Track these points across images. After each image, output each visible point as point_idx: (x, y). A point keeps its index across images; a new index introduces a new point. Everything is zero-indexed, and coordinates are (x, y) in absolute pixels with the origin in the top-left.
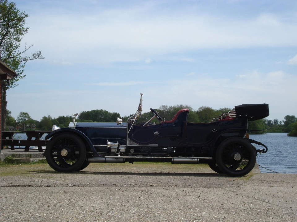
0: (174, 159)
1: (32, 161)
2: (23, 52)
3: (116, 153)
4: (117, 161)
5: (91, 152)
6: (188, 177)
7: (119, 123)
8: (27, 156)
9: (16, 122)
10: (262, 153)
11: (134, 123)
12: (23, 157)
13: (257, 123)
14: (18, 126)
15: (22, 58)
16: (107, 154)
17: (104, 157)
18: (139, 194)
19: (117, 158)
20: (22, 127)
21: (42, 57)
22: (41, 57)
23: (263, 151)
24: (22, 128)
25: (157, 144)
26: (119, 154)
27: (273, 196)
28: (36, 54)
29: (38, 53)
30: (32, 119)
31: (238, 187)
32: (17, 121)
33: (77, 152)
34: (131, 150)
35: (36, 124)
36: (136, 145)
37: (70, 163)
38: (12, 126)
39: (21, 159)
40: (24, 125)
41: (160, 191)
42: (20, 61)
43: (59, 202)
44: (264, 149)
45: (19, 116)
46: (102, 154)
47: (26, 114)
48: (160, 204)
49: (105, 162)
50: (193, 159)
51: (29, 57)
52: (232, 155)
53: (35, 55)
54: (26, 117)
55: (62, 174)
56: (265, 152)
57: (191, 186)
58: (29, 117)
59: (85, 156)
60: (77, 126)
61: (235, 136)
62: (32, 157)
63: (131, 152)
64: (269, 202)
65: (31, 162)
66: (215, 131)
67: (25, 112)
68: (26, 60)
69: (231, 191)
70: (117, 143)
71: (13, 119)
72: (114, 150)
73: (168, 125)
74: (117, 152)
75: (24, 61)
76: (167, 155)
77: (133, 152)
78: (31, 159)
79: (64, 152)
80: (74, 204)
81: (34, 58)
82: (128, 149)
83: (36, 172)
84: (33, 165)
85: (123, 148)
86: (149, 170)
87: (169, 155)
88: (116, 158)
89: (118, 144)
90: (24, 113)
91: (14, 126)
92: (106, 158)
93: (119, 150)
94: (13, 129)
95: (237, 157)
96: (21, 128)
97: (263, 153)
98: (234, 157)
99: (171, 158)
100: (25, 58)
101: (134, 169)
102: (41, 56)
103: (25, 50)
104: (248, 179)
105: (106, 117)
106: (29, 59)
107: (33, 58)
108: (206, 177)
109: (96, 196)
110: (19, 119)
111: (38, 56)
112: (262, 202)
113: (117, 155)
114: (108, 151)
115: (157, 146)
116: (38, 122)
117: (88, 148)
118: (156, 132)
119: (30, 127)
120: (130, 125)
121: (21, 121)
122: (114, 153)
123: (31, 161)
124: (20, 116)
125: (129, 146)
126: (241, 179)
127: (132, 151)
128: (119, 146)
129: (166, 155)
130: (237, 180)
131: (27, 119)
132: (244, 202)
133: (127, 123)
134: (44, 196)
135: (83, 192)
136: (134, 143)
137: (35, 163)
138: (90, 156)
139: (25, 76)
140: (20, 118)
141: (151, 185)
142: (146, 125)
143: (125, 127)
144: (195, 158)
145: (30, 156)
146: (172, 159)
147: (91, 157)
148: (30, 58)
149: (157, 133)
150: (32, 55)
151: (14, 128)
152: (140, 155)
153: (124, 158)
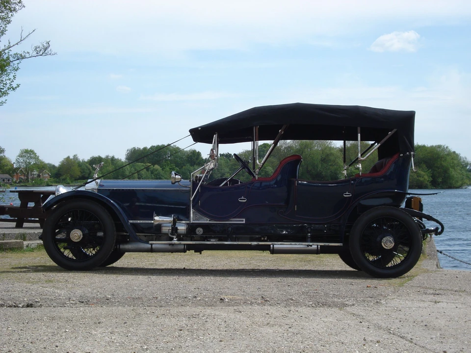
0: (275, 246)
1: (27, 246)
2: (17, 44)
3: (170, 235)
4: (173, 250)
5: (125, 234)
6: (297, 280)
7: (175, 182)
8: (17, 237)
9: (15, 167)
10: (433, 236)
11: (203, 181)
12: (10, 239)
13: (451, 169)
14: (17, 173)
15: (15, 54)
16: (154, 237)
17: (148, 243)
18: (184, 321)
19: (173, 245)
20: (24, 176)
21: (52, 53)
22: (50, 52)
23: (436, 232)
24: (26, 178)
25: (244, 220)
26: (175, 237)
27: (426, 326)
28: (41, 46)
29: (45, 45)
30: (43, 162)
31: (377, 302)
32: (15, 165)
33: (100, 234)
34: (198, 229)
35: (50, 171)
36: (206, 221)
37: (91, 252)
38: (7, 175)
39: (7, 243)
40: (28, 173)
41: (224, 315)
42: (11, 59)
43: (31, 343)
44: (437, 229)
45: (19, 156)
46: (145, 236)
47: (32, 152)
48: (211, 344)
49: (151, 250)
50: (308, 246)
51: (28, 53)
52: (378, 239)
53: (39, 47)
54: (31, 158)
55: (71, 274)
56: (440, 233)
57: (292, 300)
58: (36, 158)
59: (115, 241)
60: (100, 186)
61: (384, 204)
62: (27, 238)
63: (197, 233)
64: (411, 341)
65: (25, 248)
66: (347, 195)
67: (29, 149)
68: (23, 57)
69: (354, 315)
70: (171, 217)
71: (9, 162)
72: (166, 229)
73: (263, 184)
74: (172, 234)
75: (18, 59)
76: (263, 239)
77: (201, 233)
78: (25, 243)
79: (76, 235)
80: (57, 346)
81: (37, 53)
82: (192, 228)
83: (28, 268)
84: (28, 254)
85: (182, 227)
86: (233, 263)
87: (266, 239)
88: (170, 244)
89: (174, 220)
90: (27, 151)
91: (10, 175)
92: (152, 244)
93: (174, 230)
94: (8, 180)
95: (388, 243)
96: (22, 177)
97: (436, 235)
98: (381, 242)
99: (270, 245)
100: (21, 55)
101: (208, 261)
102: (49, 49)
103: (21, 40)
104: (401, 285)
105: (177, 157)
106: (27, 55)
107: (35, 54)
108: (330, 280)
109: (103, 329)
110: (19, 162)
111: (43, 50)
112: (399, 339)
113: (172, 239)
114: (156, 232)
115: (244, 222)
116: (54, 166)
117: (120, 227)
118: (243, 198)
119: (39, 176)
120: (195, 185)
121: (23, 166)
122: (167, 234)
123: (25, 245)
124: (21, 156)
125: (193, 222)
126: (390, 285)
127: (200, 231)
128: (174, 222)
129: (261, 238)
130: (383, 285)
131: (33, 162)
132: (365, 340)
133: (190, 181)
134: (10, 329)
135: (85, 318)
136: (203, 217)
137: (32, 250)
138: (125, 240)
139: (18, 86)
140: (21, 160)
141: (221, 299)
142: (226, 184)
143: (186, 187)
144: (311, 244)
145: (23, 237)
146: (272, 246)
147: (126, 242)
148: (31, 54)
149: (243, 200)
150: (33, 49)
151: (10, 177)
152: (214, 238)
153: (184, 244)
